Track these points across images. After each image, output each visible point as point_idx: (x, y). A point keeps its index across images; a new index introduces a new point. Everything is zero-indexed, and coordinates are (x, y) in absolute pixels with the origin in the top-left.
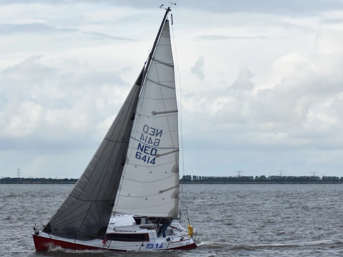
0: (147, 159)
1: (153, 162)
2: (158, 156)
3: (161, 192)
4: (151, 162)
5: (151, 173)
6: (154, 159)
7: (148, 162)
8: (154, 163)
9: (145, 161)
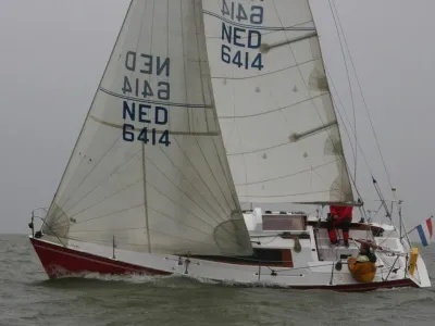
0: (243, 61)
1: (257, 64)
2: (267, 48)
3: (296, 137)
4: (253, 65)
5: (258, 90)
6: (259, 56)
7: (247, 67)
8: (260, 67)
9: (240, 64)
